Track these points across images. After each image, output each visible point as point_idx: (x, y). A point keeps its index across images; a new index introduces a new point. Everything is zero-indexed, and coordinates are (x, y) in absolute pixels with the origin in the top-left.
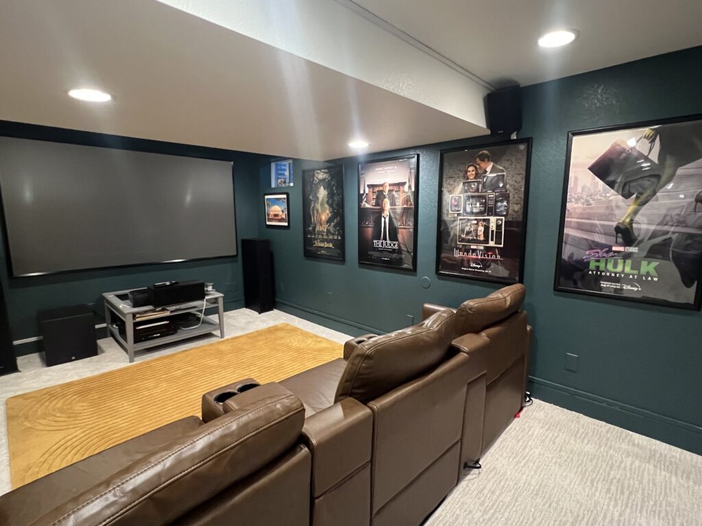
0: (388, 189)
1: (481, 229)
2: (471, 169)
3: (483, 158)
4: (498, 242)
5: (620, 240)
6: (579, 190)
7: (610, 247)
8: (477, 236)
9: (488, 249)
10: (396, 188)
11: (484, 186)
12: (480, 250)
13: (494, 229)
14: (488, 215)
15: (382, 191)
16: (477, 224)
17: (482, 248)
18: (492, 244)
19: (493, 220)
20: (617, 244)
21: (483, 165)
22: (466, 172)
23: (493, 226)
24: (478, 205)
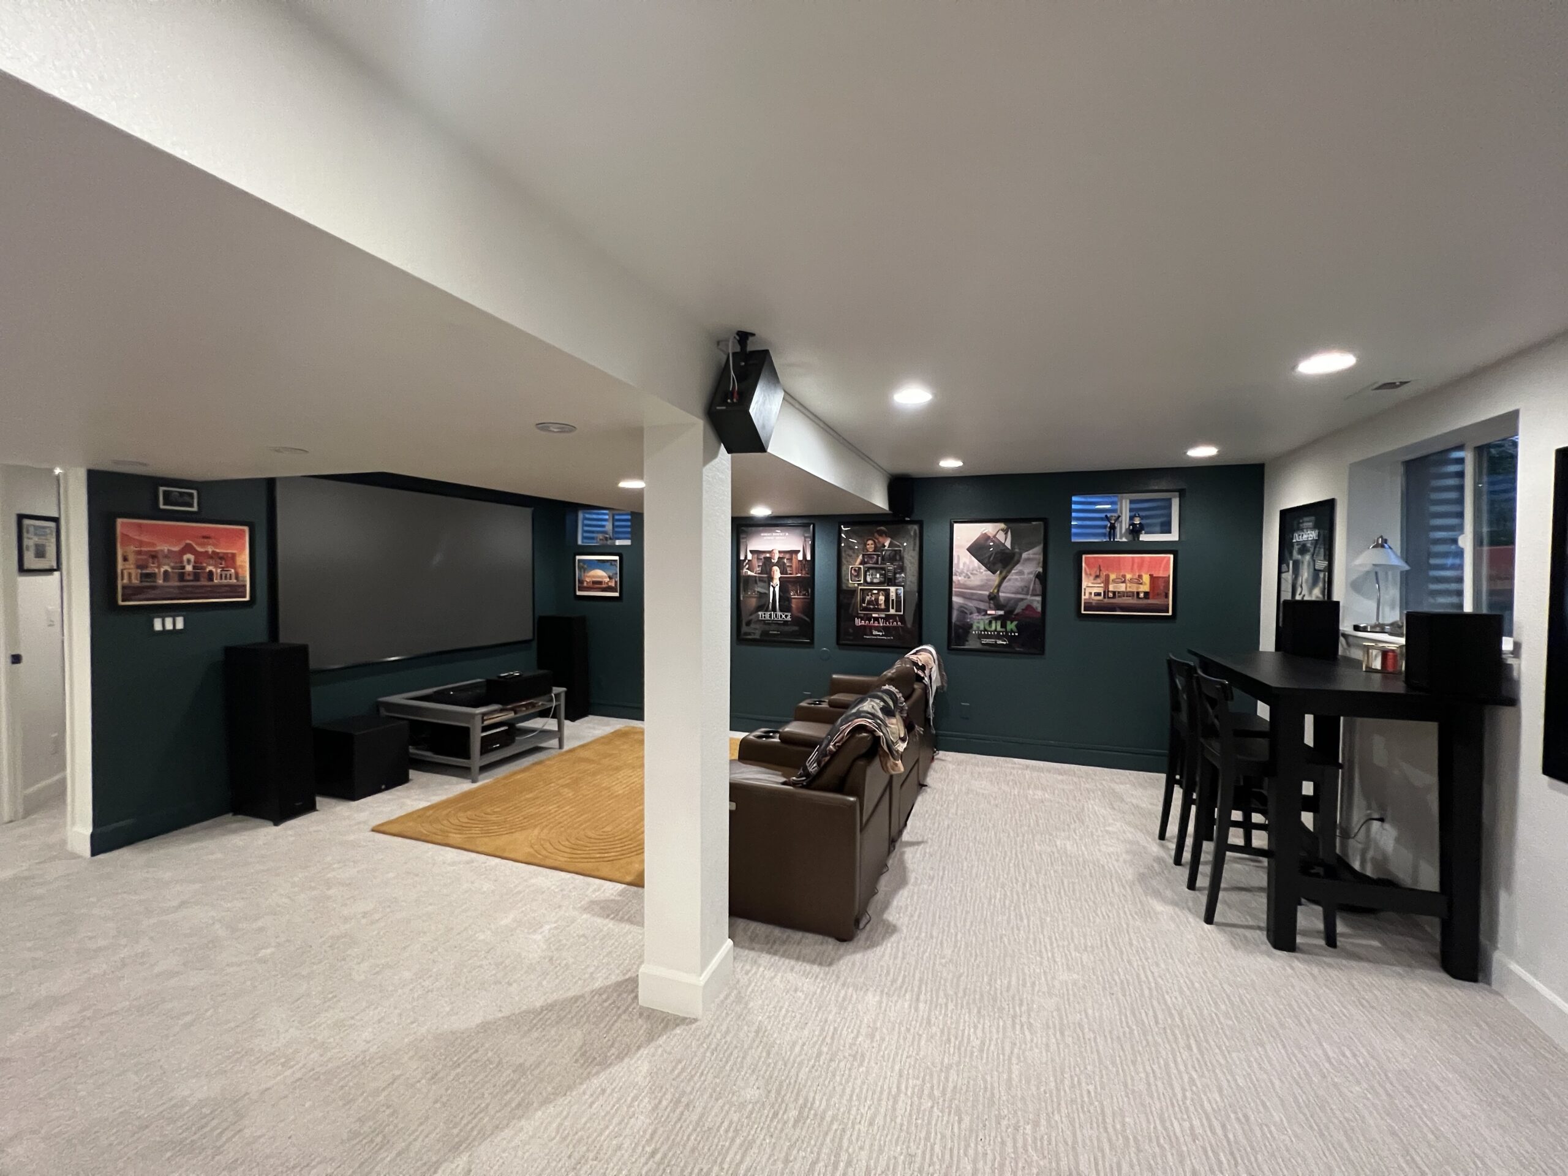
0: (777, 556)
1: (882, 598)
2: (870, 542)
3: (881, 533)
4: (898, 610)
5: (992, 605)
6: (961, 566)
7: (986, 611)
8: (877, 604)
9: (888, 618)
10: (788, 556)
11: (883, 559)
12: (882, 618)
13: (894, 598)
14: (888, 585)
15: (770, 558)
16: (878, 593)
17: (883, 616)
18: (892, 611)
19: (892, 589)
20: (991, 609)
21: (881, 539)
22: (865, 544)
23: (893, 595)
24: (878, 576)
